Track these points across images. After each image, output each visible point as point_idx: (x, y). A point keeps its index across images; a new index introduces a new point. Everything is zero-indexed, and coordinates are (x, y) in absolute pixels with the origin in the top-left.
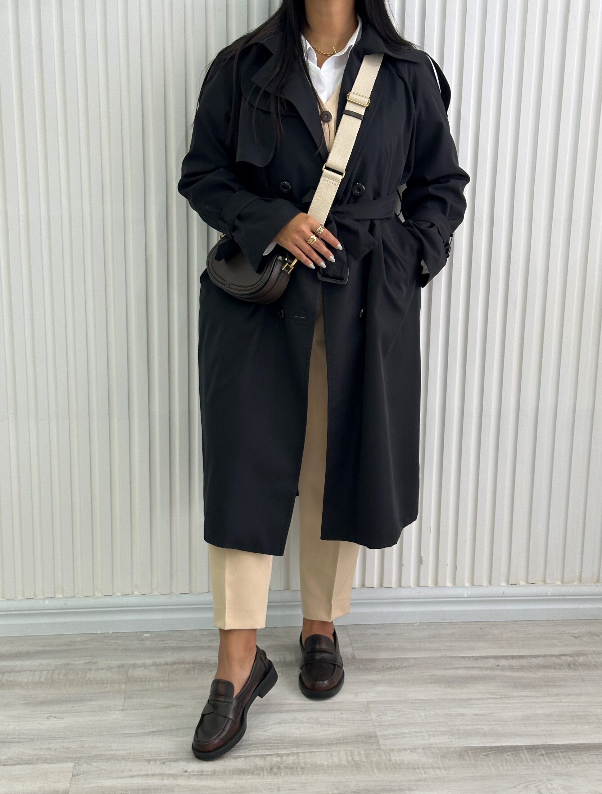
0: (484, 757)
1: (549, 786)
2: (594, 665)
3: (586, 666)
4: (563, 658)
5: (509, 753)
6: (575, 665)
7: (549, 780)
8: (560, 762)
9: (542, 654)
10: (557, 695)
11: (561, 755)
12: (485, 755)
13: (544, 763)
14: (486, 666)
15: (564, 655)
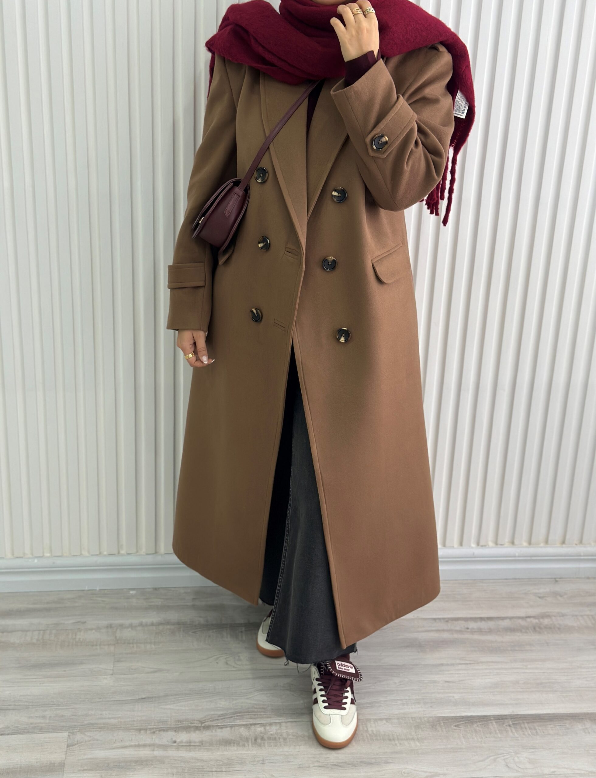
0: (454, 727)
1: (516, 759)
2: (559, 629)
3: (551, 629)
4: (529, 620)
5: (479, 724)
6: (540, 628)
7: (517, 753)
8: (526, 733)
9: (509, 616)
10: (523, 660)
11: (526, 725)
12: (455, 726)
13: (511, 734)
14: (456, 628)
15: (529, 617)
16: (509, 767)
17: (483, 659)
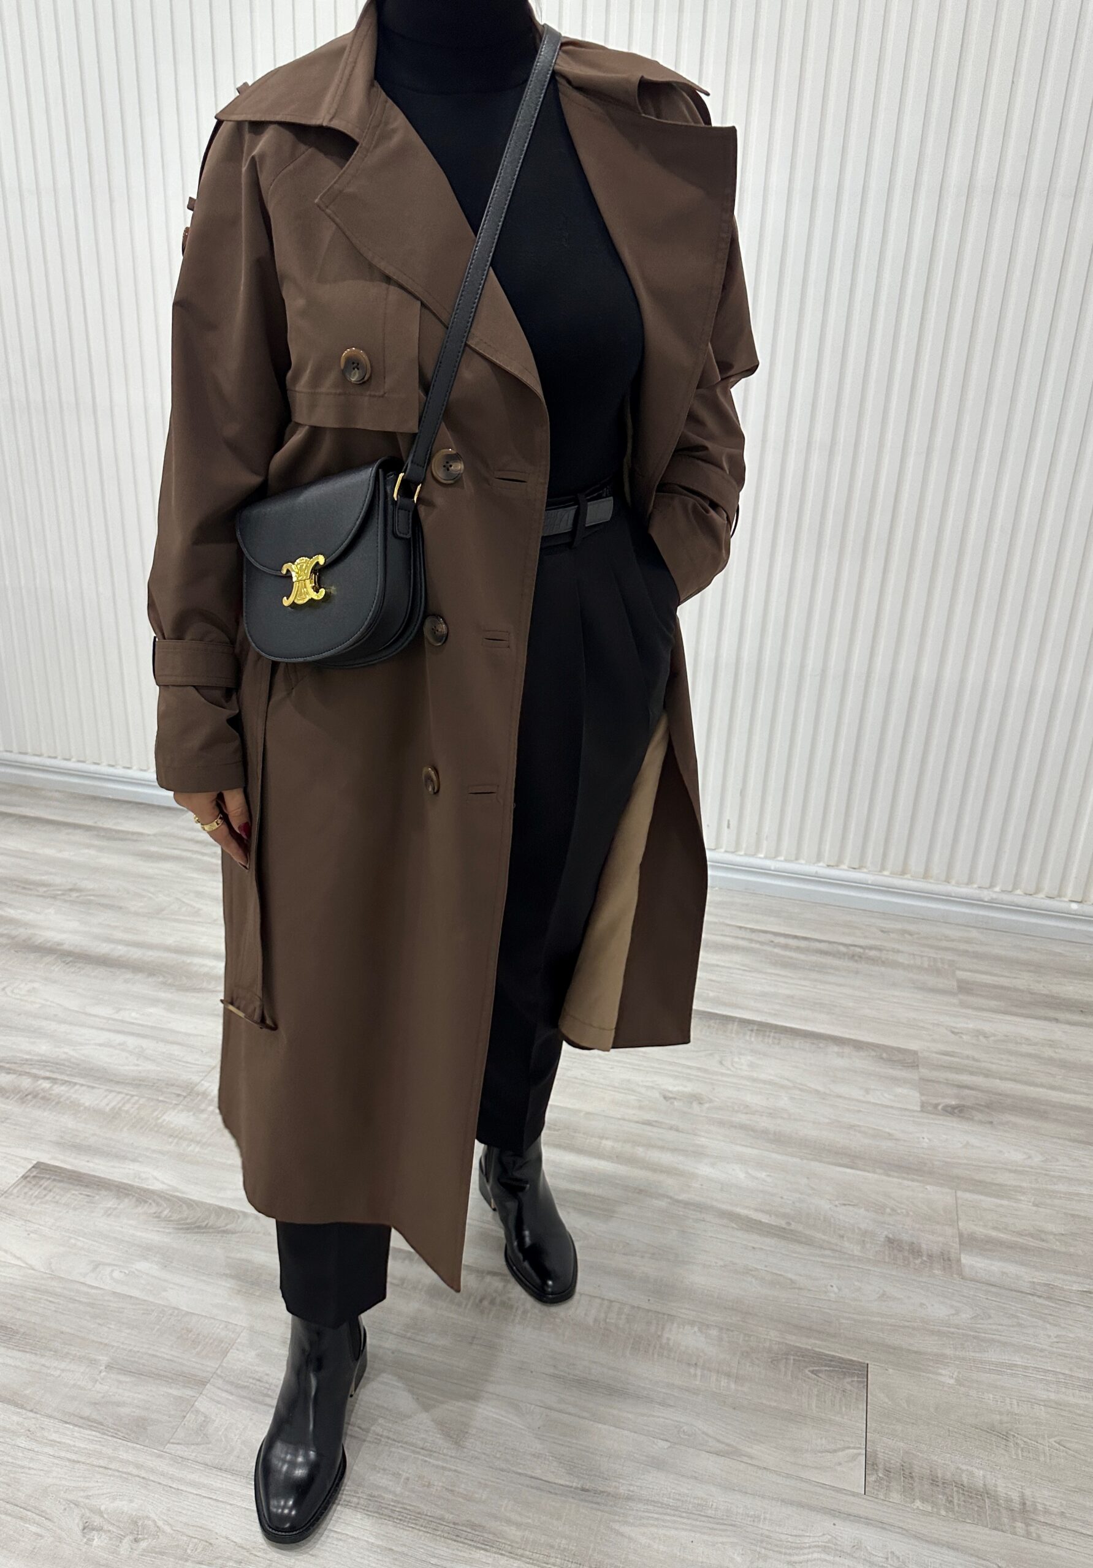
1: (736, 1059)
2: (883, 962)
3: (873, 961)
4: (852, 948)
6: (860, 957)
7: (740, 1054)
8: (766, 1040)
9: (832, 940)
10: (816, 980)
11: (772, 1034)
13: (748, 1038)
14: (760, 939)
15: (855, 946)
16: (721, 1063)
17: (769, 971)
